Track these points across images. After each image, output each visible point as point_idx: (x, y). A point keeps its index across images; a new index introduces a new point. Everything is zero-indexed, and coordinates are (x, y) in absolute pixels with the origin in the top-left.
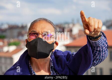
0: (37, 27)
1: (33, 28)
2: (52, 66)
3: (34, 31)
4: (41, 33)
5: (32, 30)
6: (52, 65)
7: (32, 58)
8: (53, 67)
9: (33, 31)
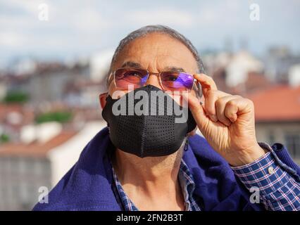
0: (142, 53)
1: (130, 54)
2: (191, 185)
3: (134, 65)
4: (156, 71)
5: (126, 61)
6: (192, 182)
7: (121, 152)
8: (194, 189)
9: (128, 63)
